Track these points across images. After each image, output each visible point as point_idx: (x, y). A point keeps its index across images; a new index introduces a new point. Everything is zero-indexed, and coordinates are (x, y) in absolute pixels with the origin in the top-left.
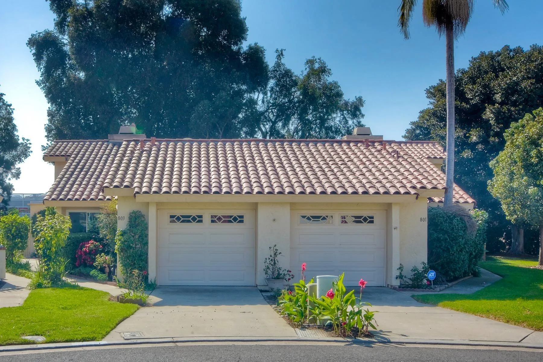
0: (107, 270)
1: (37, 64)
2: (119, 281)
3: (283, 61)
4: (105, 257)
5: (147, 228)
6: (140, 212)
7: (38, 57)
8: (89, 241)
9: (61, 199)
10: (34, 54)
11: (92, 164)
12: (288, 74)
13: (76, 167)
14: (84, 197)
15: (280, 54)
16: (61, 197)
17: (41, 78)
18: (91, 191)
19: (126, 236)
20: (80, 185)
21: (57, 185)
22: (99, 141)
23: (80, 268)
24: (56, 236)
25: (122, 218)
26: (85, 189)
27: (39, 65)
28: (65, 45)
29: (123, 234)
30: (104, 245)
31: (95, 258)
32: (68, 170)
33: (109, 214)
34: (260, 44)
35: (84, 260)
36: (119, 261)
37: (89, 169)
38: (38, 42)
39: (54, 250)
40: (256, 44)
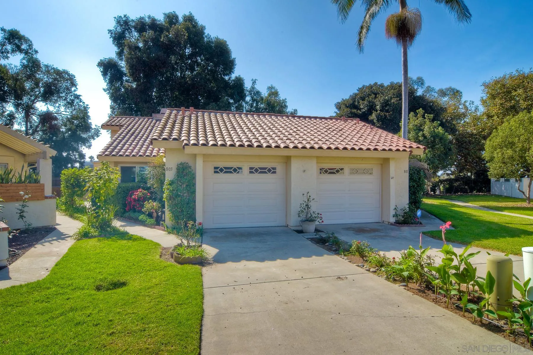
0: (155, 215)
1: (104, 78)
2: (167, 227)
3: (255, 86)
4: (153, 204)
5: (194, 178)
6: (187, 163)
7: (104, 74)
8: (138, 190)
9: (113, 155)
10: (102, 72)
11: (140, 132)
12: (258, 93)
13: (128, 133)
14: (133, 153)
15: (254, 82)
16: (113, 153)
17: (107, 87)
18: (140, 150)
19: (174, 185)
20: (130, 145)
21: (111, 145)
22: (146, 118)
23: (129, 213)
24: (105, 186)
25: (170, 169)
26: (134, 148)
27: (105, 79)
28: (122, 67)
29: (171, 183)
30: (151, 193)
31: (143, 205)
32: (120, 135)
33: (156, 167)
34: (242, 76)
35: (134, 206)
36: (168, 208)
37: (138, 135)
38: (104, 64)
39: (103, 198)
40: (239, 76)
